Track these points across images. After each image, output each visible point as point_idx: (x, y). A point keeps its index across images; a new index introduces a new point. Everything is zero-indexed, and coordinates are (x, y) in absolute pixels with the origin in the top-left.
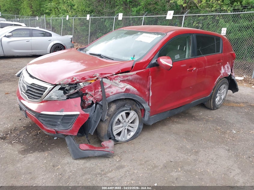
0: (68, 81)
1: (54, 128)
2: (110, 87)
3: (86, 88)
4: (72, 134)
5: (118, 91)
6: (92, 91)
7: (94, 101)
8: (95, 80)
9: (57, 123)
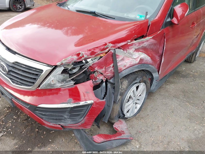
0: (73, 59)
1: (59, 123)
2: (123, 60)
3: (95, 66)
4: (84, 127)
5: (131, 64)
6: (103, 68)
7: (104, 79)
8: (106, 53)
9: (63, 117)
